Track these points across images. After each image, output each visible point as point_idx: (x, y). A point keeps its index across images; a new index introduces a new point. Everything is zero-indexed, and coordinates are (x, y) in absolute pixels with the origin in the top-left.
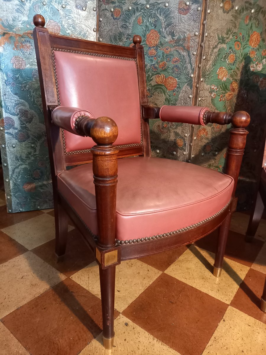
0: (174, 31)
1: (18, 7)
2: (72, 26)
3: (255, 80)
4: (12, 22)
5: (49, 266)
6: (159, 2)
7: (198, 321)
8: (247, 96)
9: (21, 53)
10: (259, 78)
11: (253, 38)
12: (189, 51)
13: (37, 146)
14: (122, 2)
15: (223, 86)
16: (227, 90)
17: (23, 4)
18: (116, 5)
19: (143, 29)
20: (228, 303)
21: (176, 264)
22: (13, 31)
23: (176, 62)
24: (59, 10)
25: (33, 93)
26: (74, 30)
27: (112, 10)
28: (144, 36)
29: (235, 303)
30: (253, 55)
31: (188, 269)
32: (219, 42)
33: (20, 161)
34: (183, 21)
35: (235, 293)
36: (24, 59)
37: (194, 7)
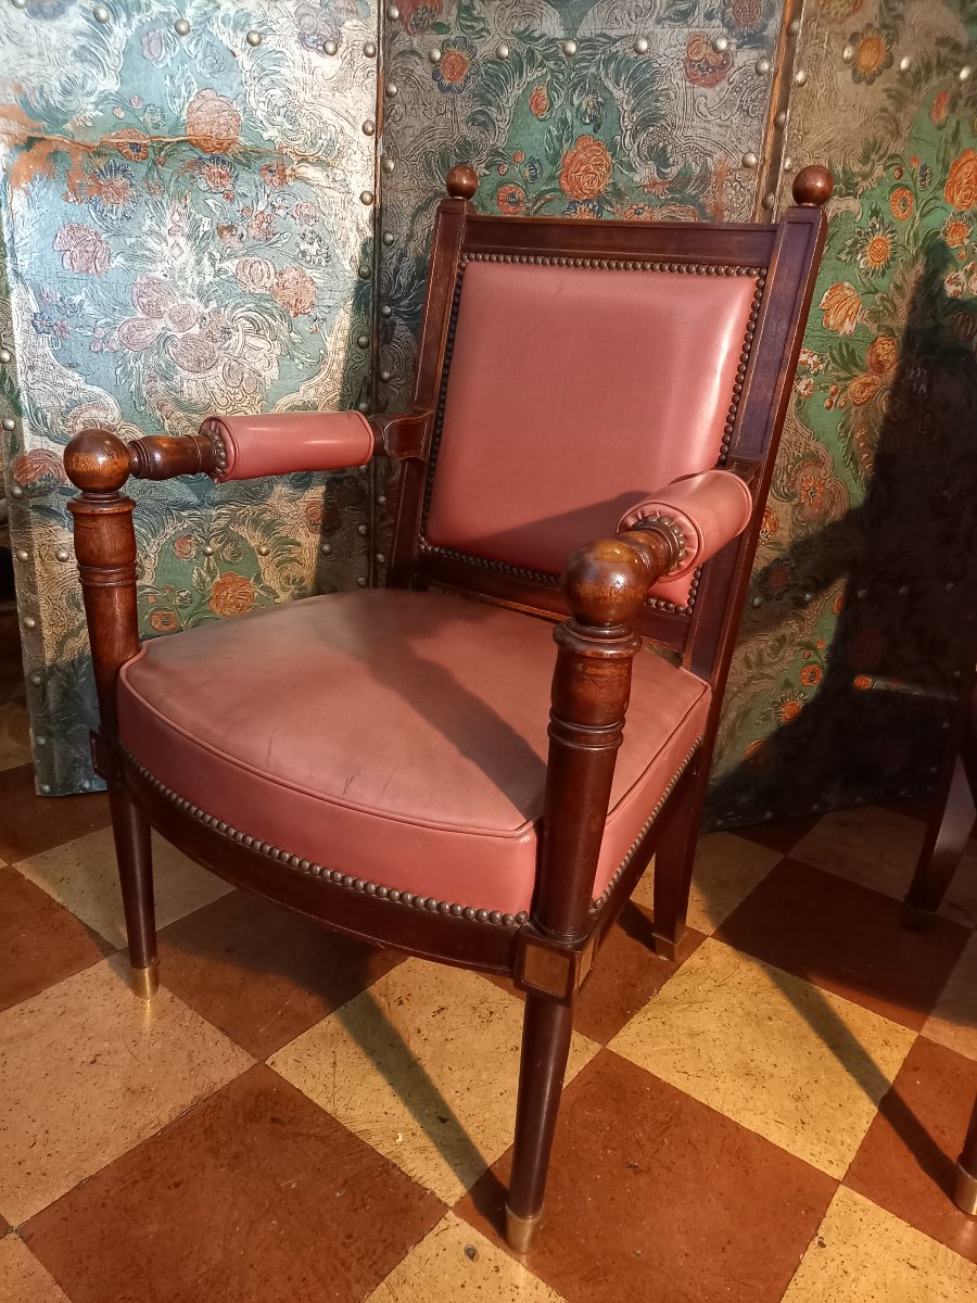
0: (665, 147)
1: (83, 41)
2: (282, 111)
3: (963, 329)
4: (59, 98)
5: (189, 1013)
6: (613, 34)
7: (729, 1242)
8: (930, 388)
9: (93, 214)
11: (959, 175)
13: (146, 556)
14: (472, 27)
15: (841, 354)
16: (854, 369)
17: (103, 31)
18: (453, 37)
19: (549, 131)
20: (838, 1173)
21: (650, 1015)
22: (66, 133)
24: (237, 51)
25: (136, 360)
26: (290, 127)
27: (437, 55)
28: (554, 159)
29: (862, 1176)
30: (957, 238)
31: (692, 1035)
32: (834, 193)
33: (83, 609)
34: (702, 108)
35: (862, 1135)
36: (103, 237)
37: (744, 57)
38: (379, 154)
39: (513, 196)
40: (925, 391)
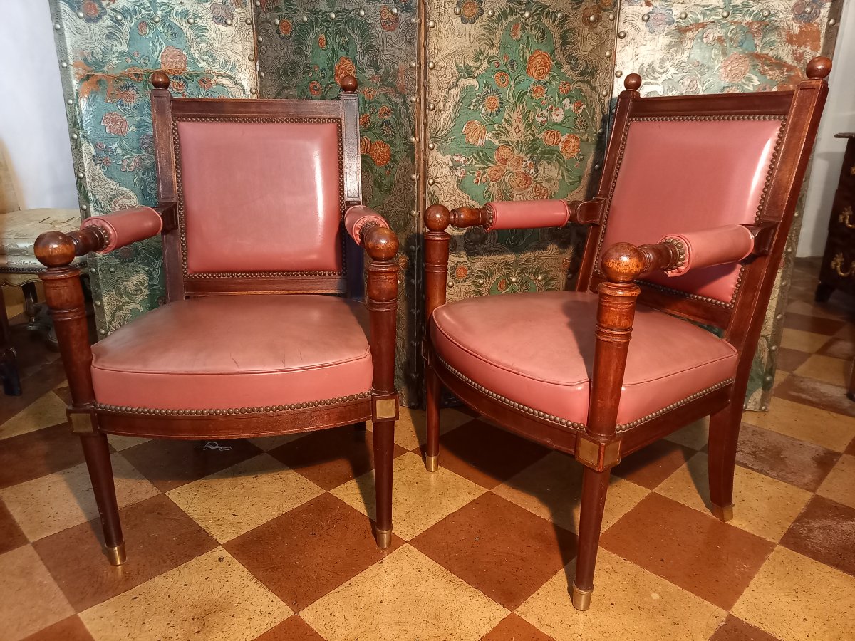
0: (377, 60)
1: (110, 30)
2: (207, 53)
3: (551, 140)
4: (101, 56)
6: (350, 8)
7: (340, 561)
8: (536, 171)
9: (119, 107)
10: (560, 135)
11: (534, 63)
12: (404, 96)
13: (154, 270)
14: (291, 8)
15: (479, 155)
16: (488, 163)
17: (120, 25)
18: (283, 13)
19: (328, 55)
20: (408, 539)
22: (103, 71)
23: (385, 114)
24: (183, 28)
25: (143, 175)
26: (212, 60)
27: (278, 22)
28: (331, 68)
29: (419, 540)
30: (540, 93)
32: (461, 77)
33: (124, 296)
34: (390, 41)
36: (125, 117)
37: (404, 16)
38: (258, 69)
39: (315, 86)
40: (534, 172)
